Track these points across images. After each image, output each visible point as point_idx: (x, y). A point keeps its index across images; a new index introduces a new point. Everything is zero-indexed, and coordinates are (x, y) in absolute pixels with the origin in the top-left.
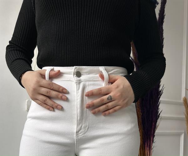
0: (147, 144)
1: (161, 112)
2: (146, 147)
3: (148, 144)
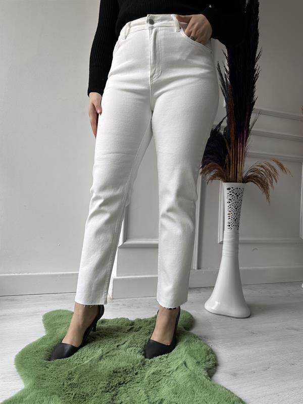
1: (256, 100)
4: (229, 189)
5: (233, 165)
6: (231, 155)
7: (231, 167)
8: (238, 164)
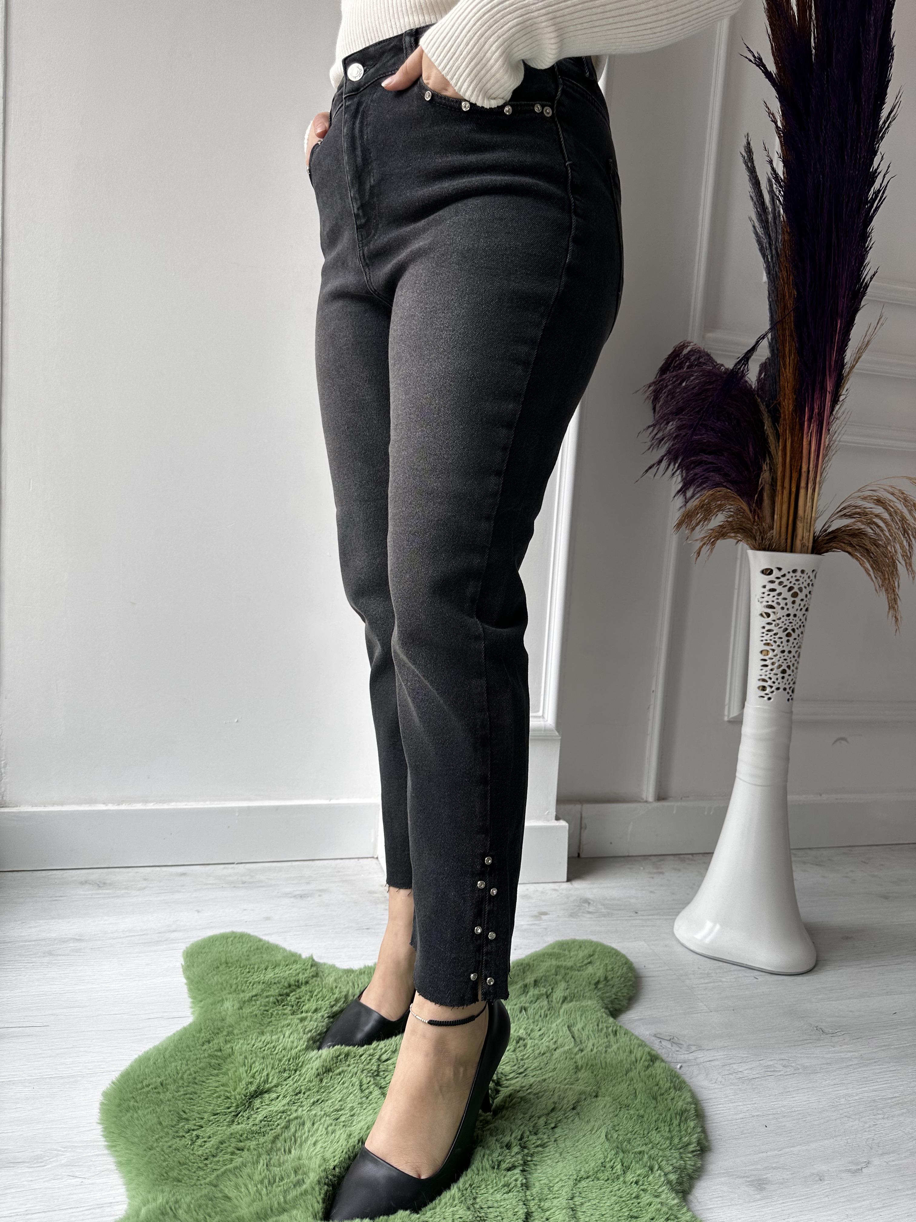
0: (812, 410)
1: (871, 278)
2: (806, 423)
3: (816, 411)
4: (767, 572)
5: (786, 492)
6: (780, 460)
7: (778, 500)
8: (802, 492)
